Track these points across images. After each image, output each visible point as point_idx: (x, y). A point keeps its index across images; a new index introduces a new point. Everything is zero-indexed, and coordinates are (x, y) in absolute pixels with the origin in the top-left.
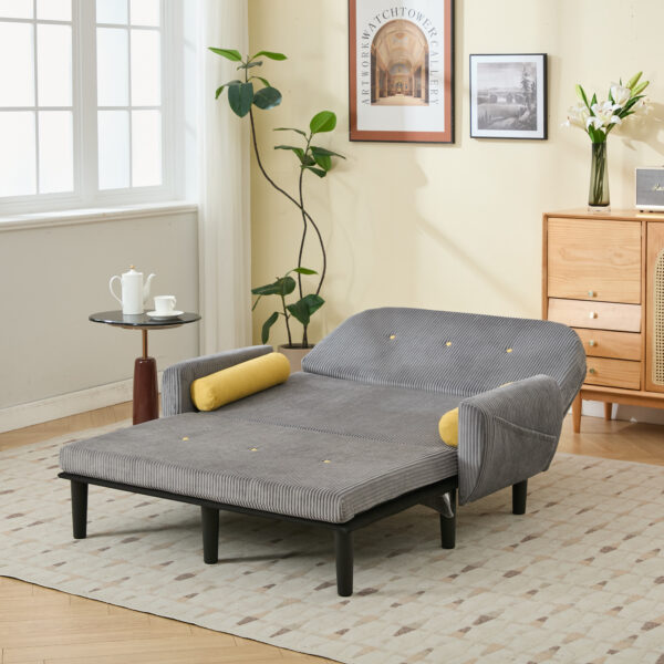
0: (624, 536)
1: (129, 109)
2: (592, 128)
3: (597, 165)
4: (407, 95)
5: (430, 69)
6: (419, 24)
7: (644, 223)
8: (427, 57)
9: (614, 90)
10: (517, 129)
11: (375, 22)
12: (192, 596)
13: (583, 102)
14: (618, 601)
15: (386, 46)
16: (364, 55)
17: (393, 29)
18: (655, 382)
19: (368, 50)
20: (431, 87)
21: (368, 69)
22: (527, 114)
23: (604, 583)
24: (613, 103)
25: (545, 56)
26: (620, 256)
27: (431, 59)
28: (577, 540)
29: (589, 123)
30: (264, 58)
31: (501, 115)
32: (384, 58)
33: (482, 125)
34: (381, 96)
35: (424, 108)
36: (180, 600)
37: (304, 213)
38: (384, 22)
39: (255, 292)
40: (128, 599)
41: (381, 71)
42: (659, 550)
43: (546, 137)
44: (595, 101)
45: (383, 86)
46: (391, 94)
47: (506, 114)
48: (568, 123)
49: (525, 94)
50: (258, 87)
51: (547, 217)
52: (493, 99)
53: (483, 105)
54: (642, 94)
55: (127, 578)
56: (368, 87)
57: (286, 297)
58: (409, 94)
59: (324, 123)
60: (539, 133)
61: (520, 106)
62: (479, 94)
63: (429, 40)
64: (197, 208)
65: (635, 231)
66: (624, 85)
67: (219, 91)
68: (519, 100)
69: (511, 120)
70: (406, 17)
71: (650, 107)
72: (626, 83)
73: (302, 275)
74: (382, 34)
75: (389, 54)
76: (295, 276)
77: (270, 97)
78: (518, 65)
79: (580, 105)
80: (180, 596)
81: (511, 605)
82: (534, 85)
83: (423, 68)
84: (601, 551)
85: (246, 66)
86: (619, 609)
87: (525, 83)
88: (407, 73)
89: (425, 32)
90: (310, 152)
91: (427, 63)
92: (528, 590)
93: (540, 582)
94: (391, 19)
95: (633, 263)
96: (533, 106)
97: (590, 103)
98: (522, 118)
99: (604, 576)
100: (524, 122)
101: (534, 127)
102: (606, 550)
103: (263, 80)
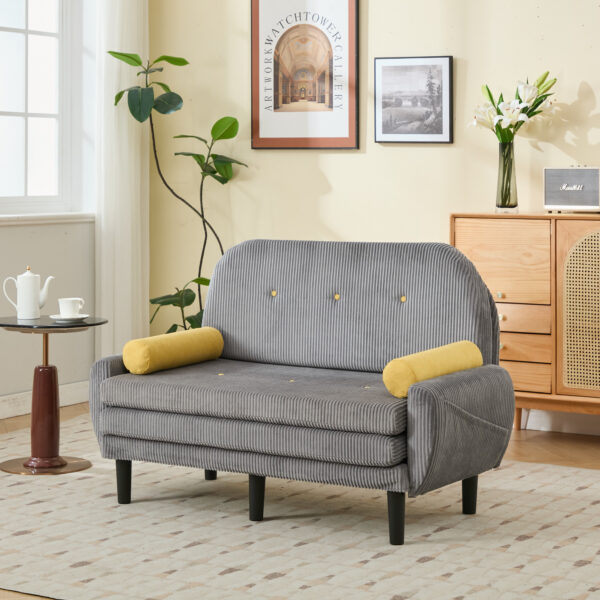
0: (540, 526)
1: (26, 115)
2: (498, 126)
3: (505, 166)
4: (311, 100)
5: (334, 73)
6: (323, 28)
7: (553, 221)
8: (331, 61)
9: (521, 88)
10: (428, 133)
11: (279, 28)
12: (88, 581)
13: (490, 103)
14: (538, 582)
15: (290, 51)
16: (267, 61)
17: (296, 34)
18: (566, 385)
19: (271, 56)
20: (336, 92)
21: (271, 76)
22: (432, 117)
23: (522, 567)
24: (521, 102)
25: (451, 58)
26: (529, 255)
27: (335, 63)
28: (493, 530)
29: (495, 122)
30: (164, 64)
31: (406, 119)
32: (287, 64)
33: (387, 129)
34: (285, 102)
35: (329, 113)
36: (75, 585)
37: (204, 221)
38: (287, 27)
39: (153, 302)
40: (19, 584)
41: (284, 76)
42: (576, 538)
43: (452, 140)
44: (501, 99)
45: (287, 92)
46: (294, 100)
47: (411, 118)
48: (475, 123)
49: (430, 97)
50: (159, 92)
51: (454, 217)
52: (399, 103)
53: (388, 109)
54: (548, 92)
55: (18, 566)
56: (271, 94)
57: (186, 309)
58: (313, 99)
59: (225, 129)
60: (445, 137)
61: (426, 109)
62: (384, 98)
63: (333, 44)
64: (94, 218)
65: (544, 229)
66: (531, 83)
67: (119, 97)
68: (425, 104)
69: (417, 124)
70: (310, 22)
71: (557, 108)
72: (533, 82)
73: (202, 286)
74: (285, 40)
75: (292, 59)
76: (194, 287)
77: (170, 102)
78: (424, 67)
79: (486, 105)
80: (76, 580)
81: (425, 586)
82: (440, 88)
83: (327, 73)
84: (517, 539)
85: (147, 72)
86: (539, 588)
87: (430, 86)
88: (310, 78)
89: (329, 36)
90: (211, 159)
91: (331, 67)
92: (445, 573)
93: (454, 567)
94: (294, 24)
95: (543, 263)
96: (438, 109)
97: (496, 103)
98: (428, 122)
99: (521, 561)
100: (427, 126)
101: (439, 131)
102: (522, 538)
103: (165, 86)
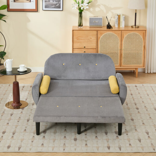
10: (57, 8)
22: (58, 5)
26: (91, 38)
31: (51, 5)
33: (46, 7)
35: (30, 3)
47: (52, 5)
51: (73, 30)
52: (49, 1)
53: (46, 2)
60: (61, 9)
61: (56, 3)
65: (95, 32)
68: (56, 1)
95: (94, 40)
96: (60, 3)
100: (57, 7)
